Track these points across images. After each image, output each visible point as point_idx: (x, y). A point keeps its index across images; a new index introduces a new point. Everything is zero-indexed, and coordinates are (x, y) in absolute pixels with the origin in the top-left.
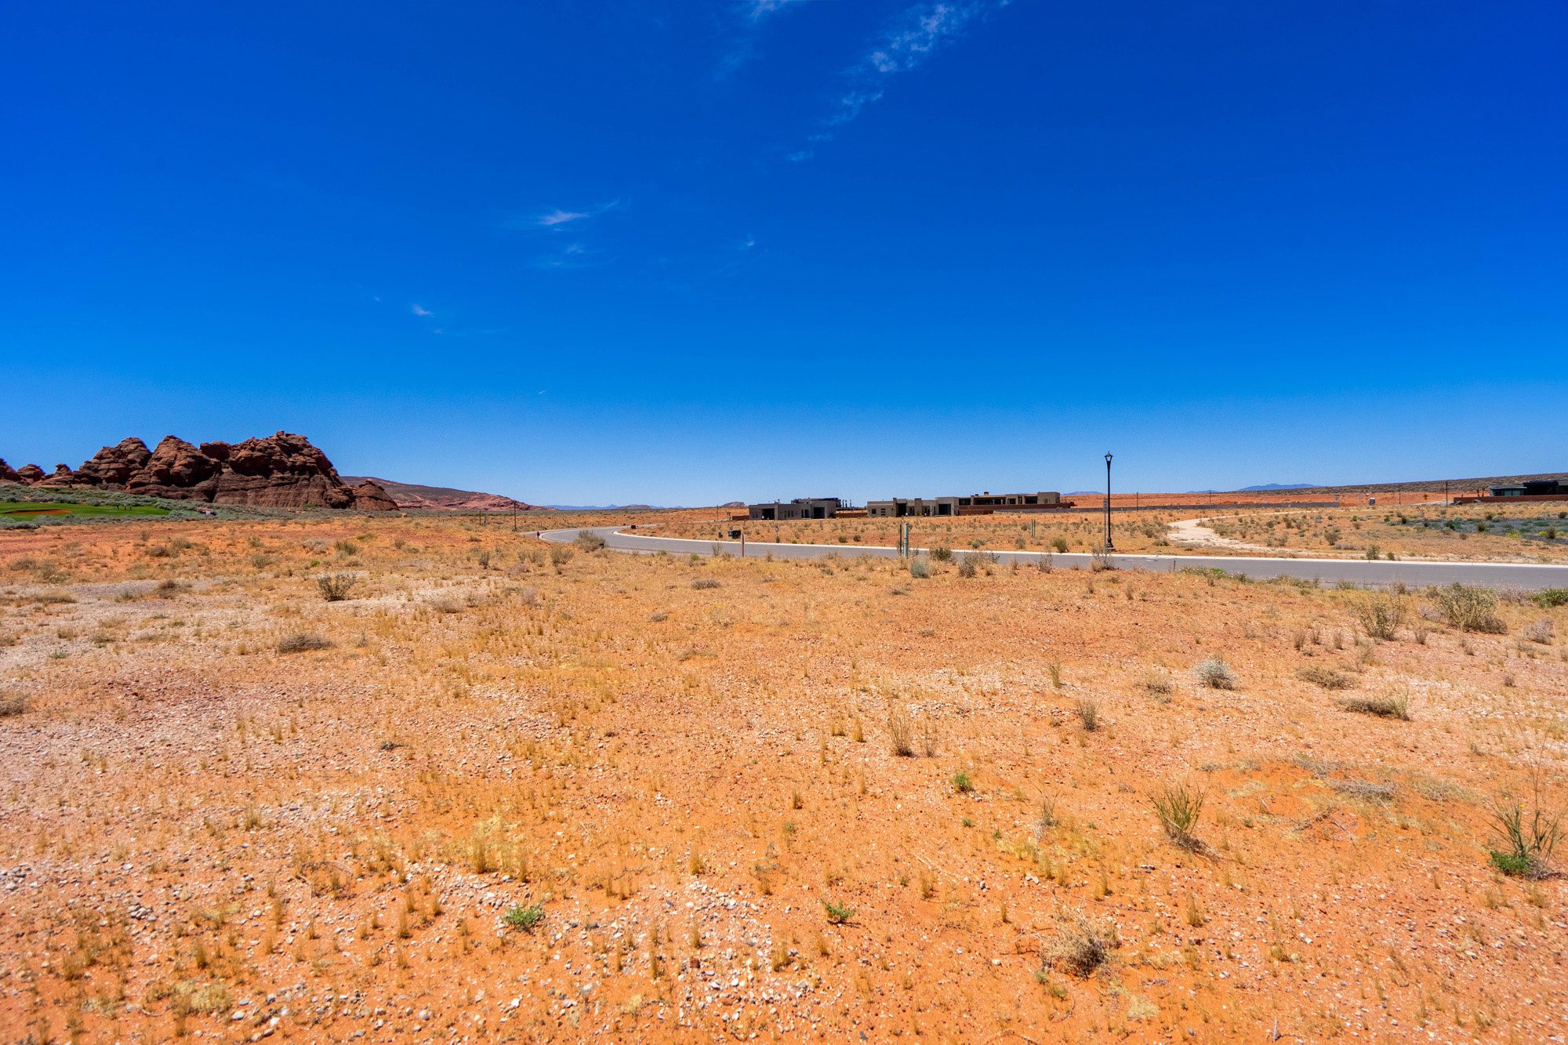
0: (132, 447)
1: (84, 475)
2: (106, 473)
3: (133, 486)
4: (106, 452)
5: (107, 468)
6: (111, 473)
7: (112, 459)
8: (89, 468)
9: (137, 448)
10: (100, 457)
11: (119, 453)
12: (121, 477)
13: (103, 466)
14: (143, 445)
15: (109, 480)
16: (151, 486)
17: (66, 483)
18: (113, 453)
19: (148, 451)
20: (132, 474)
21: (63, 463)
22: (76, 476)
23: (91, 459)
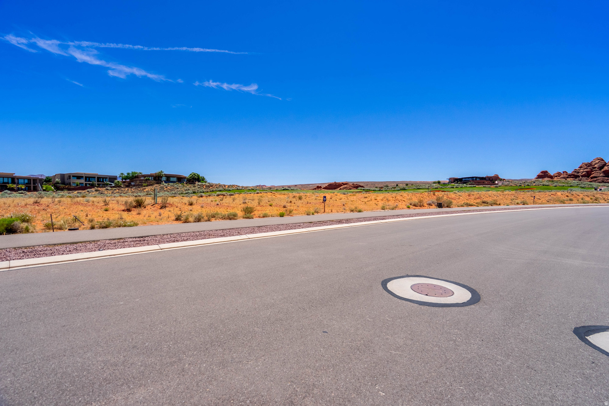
0: (597, 161)
1: (572, 175)
2: (582, 173)
3: (592, 178)
4: (583, 165)
5: (583, 171)
6: (584, 173)
7: (585, 168)
8: (575, 172)
9: (599, 162)
10: (581, 167)
11: (589, 165)
12: (588, 175)
13: (581, 171)
14: (603, 160)
15: (582, 176)
16: (600, 178)
17: (564, 178)
18: (586, 165)
19: (605, 162)
20: (592, 173)
21: (565, 171)
22: (569, 175)
23: (577, 168)
